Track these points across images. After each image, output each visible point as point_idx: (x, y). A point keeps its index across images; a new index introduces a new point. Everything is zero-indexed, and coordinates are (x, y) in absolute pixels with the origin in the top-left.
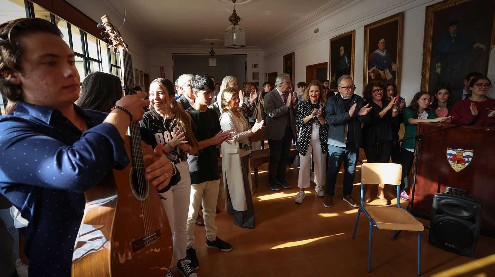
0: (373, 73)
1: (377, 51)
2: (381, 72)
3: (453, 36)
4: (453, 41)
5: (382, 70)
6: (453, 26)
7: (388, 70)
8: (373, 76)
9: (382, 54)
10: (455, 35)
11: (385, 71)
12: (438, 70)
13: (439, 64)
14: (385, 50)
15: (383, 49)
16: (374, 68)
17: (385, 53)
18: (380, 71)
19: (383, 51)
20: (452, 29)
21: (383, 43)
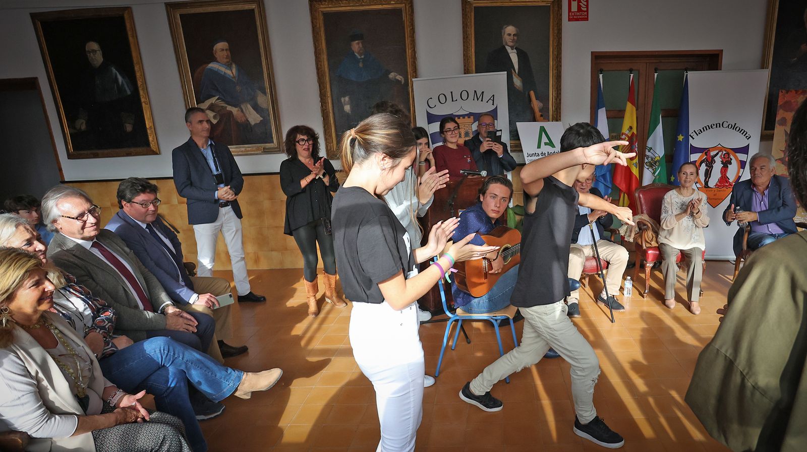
0: (213, 111)
1: (213, 65)
2: (234, 110)
3: (359, 57)
4: (361, 65)
5: (235, 106)
6: (357, 42)
7: (249, 106)
8: (215, 117)
9: (228, 72)
10: (362, 57)
11: (242, 106)
12: (347, 108)
13: (347, 99)
14: (234, 66)
15: (228, 62)
16: (213, 100)
17: (234, 70)
18: (229, 108)
19: (229, 66)
20: (356, 46)
21: (226, 50)
